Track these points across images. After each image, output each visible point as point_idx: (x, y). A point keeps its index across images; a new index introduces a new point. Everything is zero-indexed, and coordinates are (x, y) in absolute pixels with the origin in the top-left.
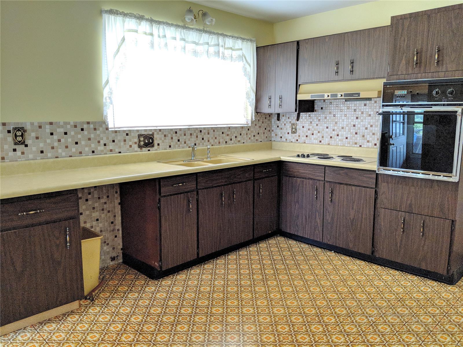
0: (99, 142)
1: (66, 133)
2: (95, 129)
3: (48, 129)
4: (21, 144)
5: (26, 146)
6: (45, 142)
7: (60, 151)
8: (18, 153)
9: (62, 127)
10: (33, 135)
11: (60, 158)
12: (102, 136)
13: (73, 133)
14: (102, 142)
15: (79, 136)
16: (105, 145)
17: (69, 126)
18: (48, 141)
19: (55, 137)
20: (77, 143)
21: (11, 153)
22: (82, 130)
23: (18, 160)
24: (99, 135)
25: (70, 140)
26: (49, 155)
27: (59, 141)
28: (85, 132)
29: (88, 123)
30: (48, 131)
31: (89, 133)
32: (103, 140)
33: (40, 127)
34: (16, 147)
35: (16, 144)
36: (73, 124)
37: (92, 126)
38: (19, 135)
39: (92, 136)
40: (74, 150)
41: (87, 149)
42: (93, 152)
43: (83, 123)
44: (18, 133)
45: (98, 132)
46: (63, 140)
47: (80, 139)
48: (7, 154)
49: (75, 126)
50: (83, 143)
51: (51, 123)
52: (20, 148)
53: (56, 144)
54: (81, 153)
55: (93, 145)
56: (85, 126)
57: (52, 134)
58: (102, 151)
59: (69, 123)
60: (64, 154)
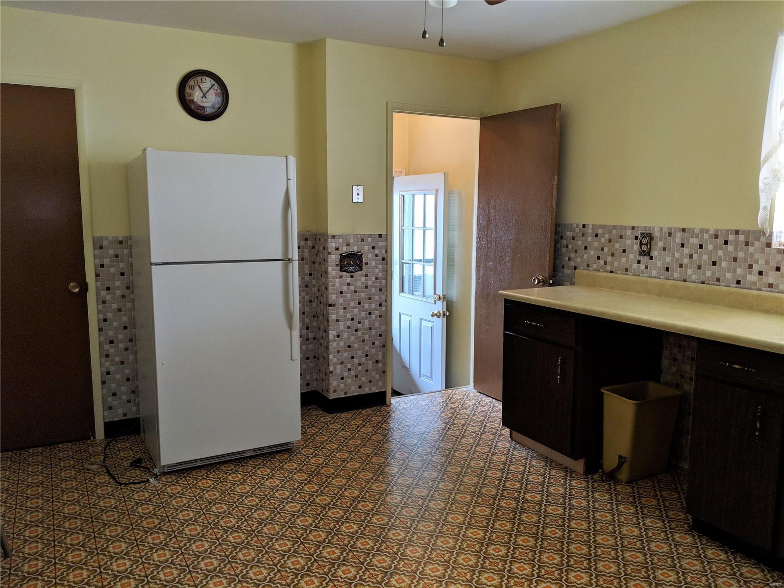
0: (751, 267)
1: (701, 247)
2: (747, 244)
3: (678, 238)
4: (644, 255)
5: (651, 258)
6: (673, 255)
7: (689, 272)
8: (642, 266)
9: (697, 236)
10: (660, 244)
11: (707, 284)
12: (756, 256)
13: (710, 247)
14: (756, 268)
15: (720, 253)
16: (761, 273)
17: (706, 236)
18: (677, 255)
19: (686, 250)
20: (714, 264)
21: (635, 265)
22: (726, 243)
23: (641, 275)
24: (752, 255)
25: (705, 257)
26: (676, 275)
27: (691, 256)
28: (730, 248)
29: (737, 232)
30: (678, 240)
31: (736, 249)
32: (758, 263)
33: (670, 234)
34: (642, 258)
35: (640, 254)
36: (713, 233)
37: (742, 238)
38: (644, 243)
39: (741, 255)
40: (708, 274)
41: (728, 276)
42: (738, 282)
43: (728, 232)
44: (645, 241)
45: (751, 249)
46: (695, 256)
47: (720, 258)
48: (631, 266)
49: (716, 237)
50: (724, 264)
51: (684, 230)
52: (645, 259)
53: (686, 261)
54: (718, 280)
55: (739, 271)
56: (731, 238)
57: (682, 245)
58: (754, 283)
59: (707, 231)
60: (694, 277)
